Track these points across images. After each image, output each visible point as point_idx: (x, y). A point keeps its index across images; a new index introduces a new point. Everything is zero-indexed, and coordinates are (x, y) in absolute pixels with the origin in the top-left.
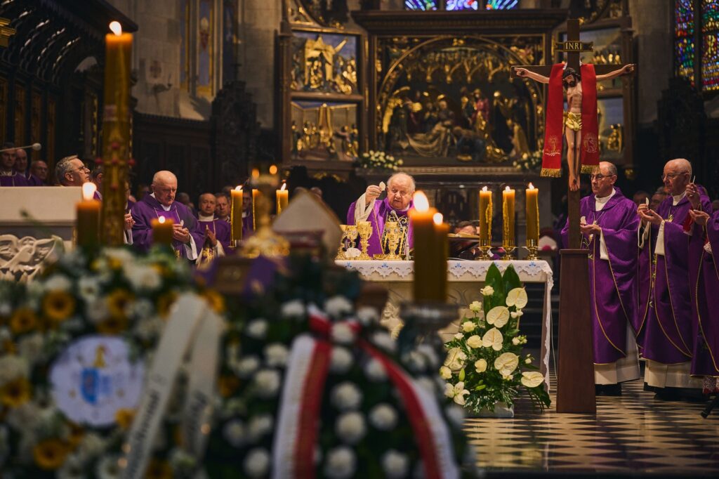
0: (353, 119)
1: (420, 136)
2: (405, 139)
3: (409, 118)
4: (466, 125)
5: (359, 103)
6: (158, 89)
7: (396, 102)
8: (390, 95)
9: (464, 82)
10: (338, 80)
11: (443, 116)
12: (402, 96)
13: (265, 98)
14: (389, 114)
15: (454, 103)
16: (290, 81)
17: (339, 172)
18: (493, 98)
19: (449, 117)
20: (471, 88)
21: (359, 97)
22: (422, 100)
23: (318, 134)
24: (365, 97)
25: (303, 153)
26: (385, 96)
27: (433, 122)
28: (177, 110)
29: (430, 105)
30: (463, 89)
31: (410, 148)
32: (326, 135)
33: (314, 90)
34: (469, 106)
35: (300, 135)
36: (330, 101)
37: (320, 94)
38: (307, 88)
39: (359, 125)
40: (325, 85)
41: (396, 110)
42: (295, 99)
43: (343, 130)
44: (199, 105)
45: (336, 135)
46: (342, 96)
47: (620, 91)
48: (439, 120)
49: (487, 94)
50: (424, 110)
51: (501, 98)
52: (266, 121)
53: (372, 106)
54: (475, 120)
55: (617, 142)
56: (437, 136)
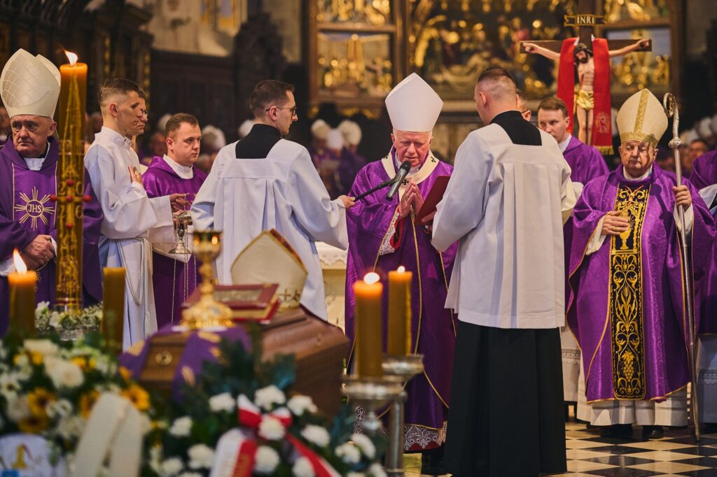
0: (385, 50)
1: (456, 69)
2: (439, 71)
3: (444, 51)
4: (504, 57)
5: (392, 36)
6: (176, 23)
7: (430, 33)
8: (424, 25)
9: (502, 11)
10: (368, 10)
11: (480, 47)
12: (438, 26)
13: (292, 30)
14: (423, 46)
15: (492, 34)
16: (318, 12)
17: (371, 107)
18: (532, 28)
19: (486, 49)
20: (510, 17)
21: (390, 28)
22: (458, 30)
23: (347, 69)
24: (398, 28)
25: (332, 89)
26: (418, 26)
27: (470, 53)
28: (197, 44)
29: (466, 36)
30: (502, 19)
31: (445, 83)
32: (356, 69)
33: (343, 22)
34: (508, 37)
35: (329, 69)
36: (361, 33)
37: (349, 26)
38: (335, 19)
39: (391, 57)
40: (354, 15)
41: (431, 41)
42: (325, 31)
43: (374, 63)
44: (221, 38)
45: (368, 69)
46: (373, 28)
47: (666, 20)
48: (476, 51)
49: (527, 24)
50: (461, 41)
51: (542, 29)
52: (292, 55)
53: (405, 37)
54: (514, 52)
55: (663, 76)
56: (474, 69)
